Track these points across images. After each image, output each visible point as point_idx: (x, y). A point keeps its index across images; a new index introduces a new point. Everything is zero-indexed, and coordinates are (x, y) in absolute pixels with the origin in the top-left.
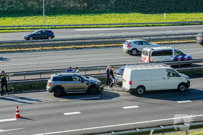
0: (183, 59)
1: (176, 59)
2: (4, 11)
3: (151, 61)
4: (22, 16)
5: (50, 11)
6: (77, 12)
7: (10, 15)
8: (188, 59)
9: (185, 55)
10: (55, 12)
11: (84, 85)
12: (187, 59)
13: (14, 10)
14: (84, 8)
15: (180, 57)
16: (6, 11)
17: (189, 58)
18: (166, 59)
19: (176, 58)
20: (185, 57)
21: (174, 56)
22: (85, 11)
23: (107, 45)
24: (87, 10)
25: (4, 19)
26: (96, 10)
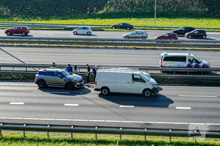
0: (197, 66)
2: (132, 12)
3: (163, 65)
4: (146, 18)
5: (173, 14)
6: (197, 16)
7: (137, 16)
8: (203, 67)
9: (200, 63)
10: (177, 15)
12: (201, 66)
13: (141, 12)
15: (194, 64)
16: (134, 13)
18: (179, 65)
19: (190, 65)
20: (200, 65)
21: (187, 62)
22: (206, 15)
23: (165, 48)
24: (207, 14)
25: (129, 20)
26: (217, 15)
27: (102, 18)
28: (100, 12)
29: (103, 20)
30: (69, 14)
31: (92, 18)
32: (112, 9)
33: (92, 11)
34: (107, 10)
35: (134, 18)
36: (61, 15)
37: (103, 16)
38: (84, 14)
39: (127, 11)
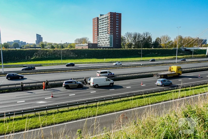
0: (111, 75)
1: (109, 75)
3: (100, 75)
11: (77, 84)
13: (51, 58)
14: (76, 57)
15: (110, 74)
16: (48, 58)
17: (113, 74)
18: (105, 75)
21: (108, 73)
27: (34, 61)
28: (32, 58)
29: (35, 62)
30: (16, 60)
31: (29, 61)
32: (37, 57)
33: (28, 58)
34: (35, 57)
35: (49, 60)
36: (12, 61)
37: (34, 60)
38: (24, 60)
39: (45, 58)
